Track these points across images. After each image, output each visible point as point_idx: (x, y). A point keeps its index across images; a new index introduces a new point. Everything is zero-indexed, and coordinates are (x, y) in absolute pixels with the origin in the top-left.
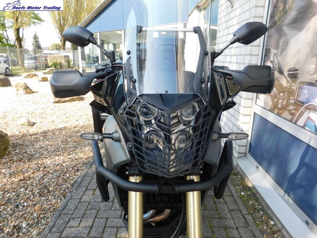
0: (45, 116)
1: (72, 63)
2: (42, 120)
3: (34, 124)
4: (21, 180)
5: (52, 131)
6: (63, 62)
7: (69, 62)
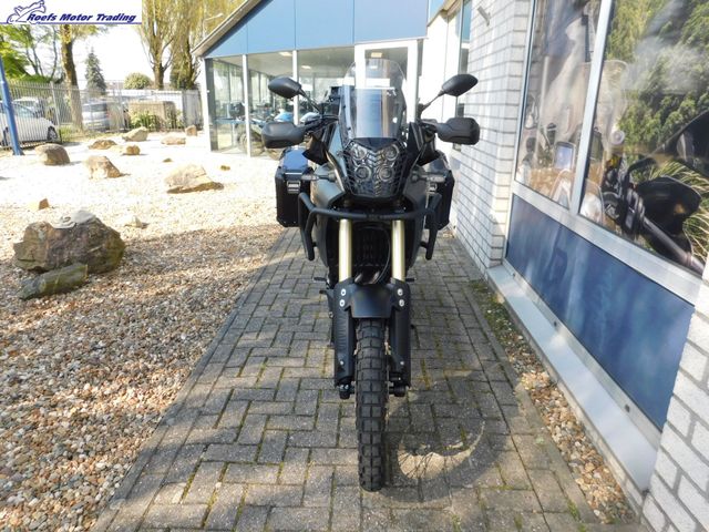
0: (158, 213)
1: (180, 117)
2: (157, 219)
3: (144, 226)
4: (157, 294)
5: (181, 235)
6: (161, 115)
7: (173, 115)
